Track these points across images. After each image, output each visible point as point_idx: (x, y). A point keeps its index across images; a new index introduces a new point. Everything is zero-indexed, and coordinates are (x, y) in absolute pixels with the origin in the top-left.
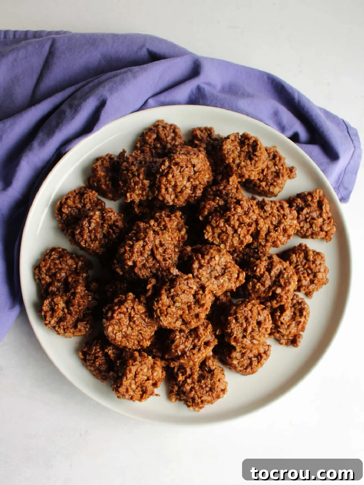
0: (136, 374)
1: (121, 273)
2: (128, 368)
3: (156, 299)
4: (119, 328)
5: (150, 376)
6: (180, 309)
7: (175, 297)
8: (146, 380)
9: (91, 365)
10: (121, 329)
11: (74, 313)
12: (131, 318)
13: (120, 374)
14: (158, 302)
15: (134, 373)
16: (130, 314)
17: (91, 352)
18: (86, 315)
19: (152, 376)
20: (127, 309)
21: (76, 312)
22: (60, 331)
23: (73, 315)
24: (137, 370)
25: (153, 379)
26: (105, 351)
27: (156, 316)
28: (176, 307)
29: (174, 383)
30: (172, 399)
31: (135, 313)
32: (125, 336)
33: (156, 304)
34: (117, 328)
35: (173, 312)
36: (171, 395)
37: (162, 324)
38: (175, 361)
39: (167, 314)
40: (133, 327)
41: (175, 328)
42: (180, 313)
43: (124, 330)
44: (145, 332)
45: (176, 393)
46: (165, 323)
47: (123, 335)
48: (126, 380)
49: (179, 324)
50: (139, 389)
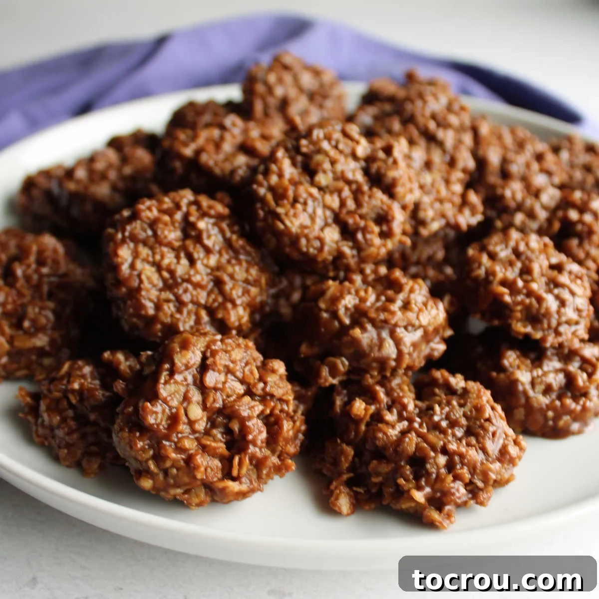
0: (204, 360)
2: (177, 340)
4: (154, 254)
5: (255, 384)
6: (330, 192)
7: (312, 157)
9: (53, 406)
10: (158, 258)
11: (23, 281)
14: (266, 172)
15: (200, 356)
16: (186, 216)
17: (57, 373)
19: (261, 385)
20: (176, 203)
21: (28, 279)
23: (18, 286)
24: (209, 347)
25: (264, 399)
26: (105, 357)
27: (261, 213)
28: (321, 189)
29: (339, 441)
30: (337, 499)
31: (201, 212)
32: (171, 284)
33: (260, 177)
34: (144, 251)
35: (311, 195)
36: (332, 487)
37: (282, 227)
38: (334, 356)
39: (295, 200)
40: (196, 256)
41: (321, 249)
42: (334, 201)
43: (166, 262)
44: (232, 277)
45: (351, 475)
46: (292, 222)
47: (165, 281)
48: (167, 378)
49: (332, 235)
50: (217, 433)
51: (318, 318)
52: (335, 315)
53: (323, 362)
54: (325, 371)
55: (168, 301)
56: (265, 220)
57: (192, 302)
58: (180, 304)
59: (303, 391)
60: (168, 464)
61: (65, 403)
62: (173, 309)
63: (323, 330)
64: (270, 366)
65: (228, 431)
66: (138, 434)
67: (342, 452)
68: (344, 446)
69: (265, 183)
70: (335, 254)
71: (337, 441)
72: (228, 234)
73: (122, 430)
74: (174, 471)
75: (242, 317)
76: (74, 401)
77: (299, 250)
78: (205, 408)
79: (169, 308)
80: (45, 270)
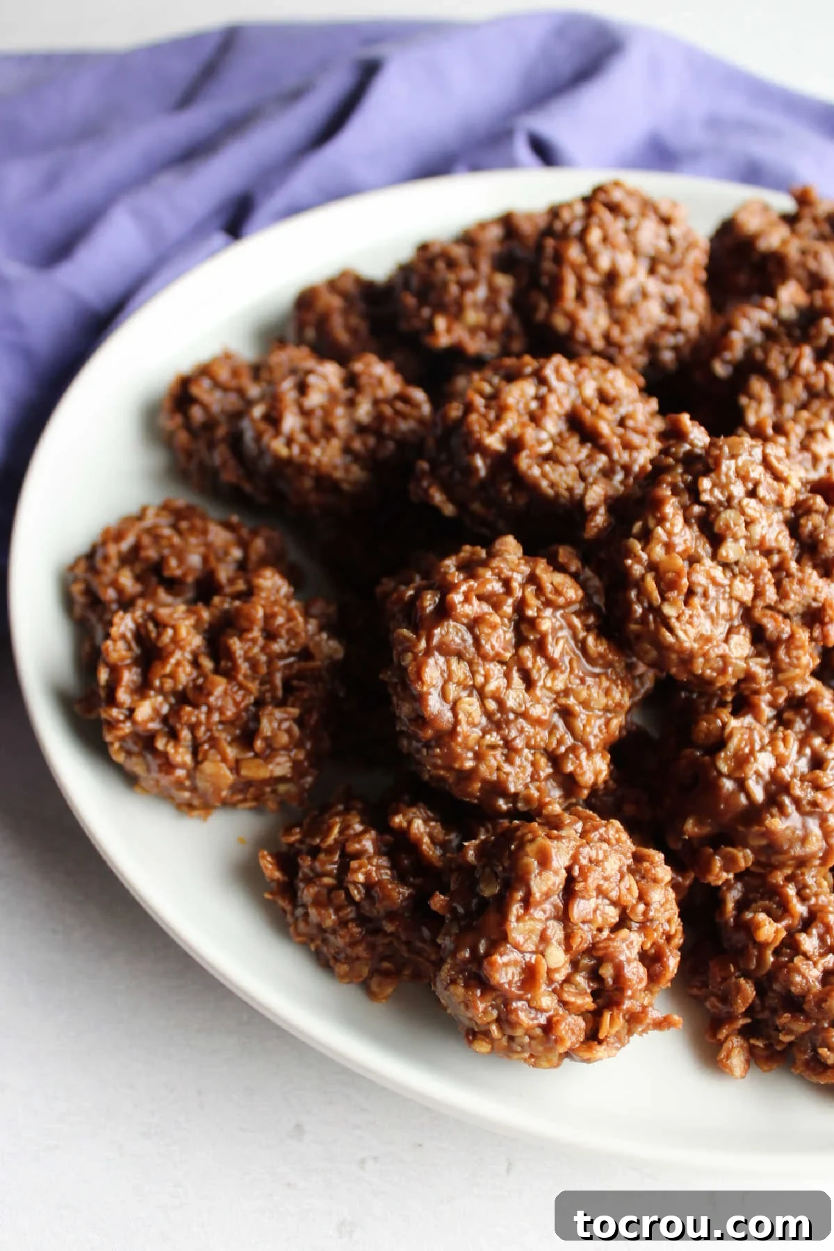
0: (570, 881)
1: (449, 510)
2: (531, 849)
3: (637, 526)
4: (473, 673)
5: (634, 907)
6: (742, 573)
7: (719, 514)
8: (615, 928)
9: (324, 898)
10: (480, 679)
11: (244, 667)
12: (524, 627)
13: (490, 890)
14: (646, 537)
15: (564, 874)
16: (520, 606)
17: (323, 840)
18: (295, 683)
19: (641, 907)
20: (507, 583)
21: (254, 664)
22: (176, 752)
23: (240, 677)
24: (575, 859)
25: (644, 927)
26: (394, 822)
27: (639, 610)
28: (726, 566)
29: (732, 969)
30: (728, 1057)
31: (543, 599)
32: (498, 720)
33: (637, 546)
34: (460, 670)
35: (714, 582)
36: (721, 1036)
37: (670, 638)
38: (734, 846)
39: (691, 593)
40: (535, 675)
41: (723, 671)
42: (744, 590)
43: (491, 687)
44: (585, 704)
45: (748, 1021)
46: (685, 632)
47: (488, 715)
48: (522, 911)
49: (740, 646)
50: (580, 979)
51: (715, 787)
52: (742, 785)
53: (716, 849)
54: (718, 862)
55: (493, 747)
56: (643, 620)
57: (528, 746)
58: (510, 749)
59: (680, 879)
60: (519, 1032)
61: (342, 894)
62: (500, 758)
63: (722, 806)
64: (652, 874)
65: (594, 975)
66: (479, 993)
67: (739, 989)
68: (742, 981)
69: (644, 556)
70: (742, 676)
71: (729, 967)
72: (582, 634)
73: (453, 982)
74: (527, 1039)
75: (600, 772)
76: (357, 898)
77: (691, 672)
78: (568, 949)
79: (495, 757)
80: (279, 646)
